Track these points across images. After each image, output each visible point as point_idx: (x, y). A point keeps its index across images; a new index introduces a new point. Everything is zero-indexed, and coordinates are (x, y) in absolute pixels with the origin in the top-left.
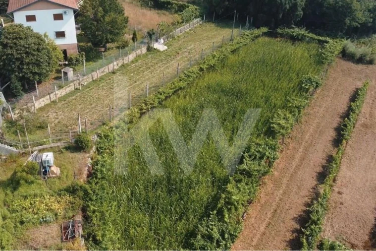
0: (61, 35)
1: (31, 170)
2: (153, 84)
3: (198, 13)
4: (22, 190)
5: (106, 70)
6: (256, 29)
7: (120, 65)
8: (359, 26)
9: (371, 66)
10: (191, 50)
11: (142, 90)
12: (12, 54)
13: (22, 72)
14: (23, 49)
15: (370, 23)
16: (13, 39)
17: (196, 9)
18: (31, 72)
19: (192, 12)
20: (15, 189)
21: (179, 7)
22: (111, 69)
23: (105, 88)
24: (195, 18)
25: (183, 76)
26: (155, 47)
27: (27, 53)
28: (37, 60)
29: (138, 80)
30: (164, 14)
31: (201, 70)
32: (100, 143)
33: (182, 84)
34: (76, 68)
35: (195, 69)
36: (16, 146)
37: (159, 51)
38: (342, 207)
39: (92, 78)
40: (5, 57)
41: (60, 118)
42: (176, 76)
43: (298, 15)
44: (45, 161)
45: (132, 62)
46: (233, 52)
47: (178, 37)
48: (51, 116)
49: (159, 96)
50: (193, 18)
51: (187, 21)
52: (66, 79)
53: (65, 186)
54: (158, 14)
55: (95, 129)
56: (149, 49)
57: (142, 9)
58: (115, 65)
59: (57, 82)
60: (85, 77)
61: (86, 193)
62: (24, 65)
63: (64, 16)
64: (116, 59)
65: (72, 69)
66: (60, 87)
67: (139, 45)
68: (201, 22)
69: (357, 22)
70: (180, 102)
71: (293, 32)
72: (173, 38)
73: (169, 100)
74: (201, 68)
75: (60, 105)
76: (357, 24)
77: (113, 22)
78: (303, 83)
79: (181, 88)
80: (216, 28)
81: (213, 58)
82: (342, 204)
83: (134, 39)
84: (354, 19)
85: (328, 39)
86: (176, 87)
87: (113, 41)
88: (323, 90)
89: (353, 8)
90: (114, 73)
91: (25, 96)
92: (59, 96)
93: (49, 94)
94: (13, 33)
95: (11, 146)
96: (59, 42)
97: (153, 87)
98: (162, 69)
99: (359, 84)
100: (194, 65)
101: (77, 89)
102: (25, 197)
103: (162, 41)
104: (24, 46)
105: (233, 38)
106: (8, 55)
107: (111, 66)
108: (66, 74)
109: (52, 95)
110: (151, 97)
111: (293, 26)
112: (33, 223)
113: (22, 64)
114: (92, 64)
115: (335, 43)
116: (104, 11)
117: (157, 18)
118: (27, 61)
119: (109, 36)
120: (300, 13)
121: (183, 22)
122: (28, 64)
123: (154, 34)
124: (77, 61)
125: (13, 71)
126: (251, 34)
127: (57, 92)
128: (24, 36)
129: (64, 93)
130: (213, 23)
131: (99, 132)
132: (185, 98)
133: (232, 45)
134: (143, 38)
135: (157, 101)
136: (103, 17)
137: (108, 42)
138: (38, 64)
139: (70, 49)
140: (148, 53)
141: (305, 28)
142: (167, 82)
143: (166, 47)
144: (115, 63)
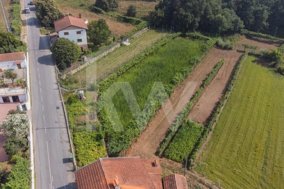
0: (80, 40)
1: (76, 97)
2: (123, 62)
3: (146, 25)
4: (73, 104)
5: (101, 56)
6: (175, 33)
7: (107, 53)
8: (226, 30)
9: (230, 51)
10: (142, 45)
11: (118, 65)
12: (62, 51)
13: (66, 59)
14: (66, 49)
15: (232, 28)
16: (62, 45)
17: (145, 23)
18: (70, 59)
19: (143, 25)
20: (70, 104)
21: (137, 21)
22: (103, 56)
23: (101, 64)
24: (145, 27)
25: (137, 58)
26: (124, 44)
27: (68, 51)
28: (72, 53)
29: (116, 60)
30: (129, 25)
31: (146, 55)
32: (101, 87)
33: (136, 62)
34: (88, 55)
35: (143, 55)
36: (67, 89)
37: (126, 46)
38: (198, 110)
39: (95, 60)
40: (59, 53)
41: (82, 78)
42: (134, 58)
43: (196, 26)
44: (81, 94)
45: (113, 51)
46: (162, 46)
47: (136, 38)
48: (78, 77)
49: (126, 68)
50: (144, 27)
51: (141, 30)
52: (84, 61)
53: (89, 103)
54: (126, 25)
55: (98, 82)
56: (121, 45)
57: (118, 22)
58: (105, 53)
59: (80, 62)
60: (92, 60)
61: (97, 105)
62: (66, 56)
63: (82, 32)
64: (106, 50)
65: (86, 56)
66: (81, 65)
67: (116, 43)
68: (148, 30)
69: (225, 29)
70: (136, 70)
71: (193, 34)
72: (133, 38)
73: (130, 69)
74: (146, 54)
75: (82, 72)
76: (225, 30)
77: (104, 34)
78: (191, 61)
79: (136, 64)
80: (155, 33)
81: (152, 49)
82: (198, 109)
83: (114, 40)
84: (223, 27)
85: (209, 38)
86: (133, 64)
87: (104, 42)
88: (202, 63)
89: (223, 22)
90: (105, 57)
91: (67, 69)
92: (81, 69)
93: (77, 68)
94: (62, 42)
95: (66, 89)
96: (79, 44)
97: (123, 63)
98: (128, 55)
100: (143, 53)
101: (88, 65)
102: (75, 107)
103: (128, 40)
104: (67, 48)
105: (163, 38)
106: (60, 52)
107: (103, 54)
108: (83, 58)
109: (78, 68)
110: (122, 68)
111: (194, 31)
112: (79, 115)
113: (66, 55)
114: (95, 54)
115: (213, 40)
116: (99, 29)
117: (126, 27)
118: (68, 54)
119: (102, 40)
120: (197, 24)
121: (138, 30)
122: (68, 55)
123: (123, 37)
124: (88, 52)
125: (62, 58)
126: (172, 36)
127: (80, 67)
128: (66, 43)
129: (83, 67)
130: (154, 29)
131: (100, 83)
132: (138, 68)
133: (162, 42)
134: (118, 39)
135: (125, 70)
136: (99, 32)
137: (101, 42)
138: (72, 55)
139: (84, 47)
140: (121, 47)
141: (199, 32)
142: (129, 61)
143: (130, 44)
144: (105, 52)
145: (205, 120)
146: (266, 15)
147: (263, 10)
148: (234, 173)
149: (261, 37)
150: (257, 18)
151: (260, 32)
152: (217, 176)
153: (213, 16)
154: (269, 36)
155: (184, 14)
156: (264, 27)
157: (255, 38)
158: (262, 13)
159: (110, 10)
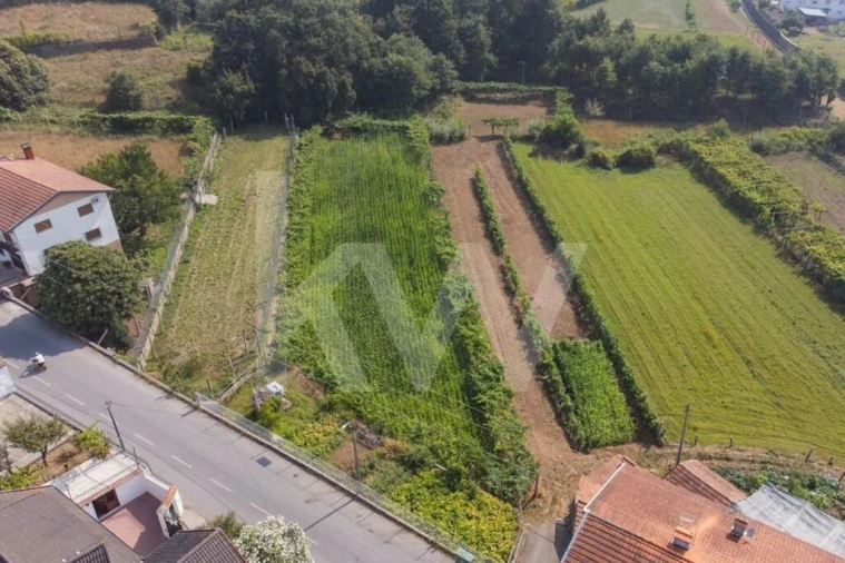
0: (94, 235)
3: (212, 128)
5: (177, 263)
15: (437, 84)
16: (91, 267)
17: (206, 122)
19: (205, 127)
26: (203, 202)
40: (91, 298)
43: (350, 97)
44: (277, 394)
50: (211, 137)
51: (208, 145)
56: (198, 208)
60: (166, 284)
63: (95, 206)
66: (154, 311)
68: (220, 140)
69: (425, 89)
71: (355, 123)
75: (172, 334)
80: (249, 142)
84: (421, 87)
92: (157, 324)
99: (470, 173)
101: (166, 304)
106: (94, 293)
107: (177, 253)
108: (148, 289)
109: (153, 326)
111: (349, 113)
113: (120, 296)
120: (352, 93)
121: (205, 149)
127: (156, 319)
130: (235, 135)
140: (198, 214)
143: (215, 198)
144: (179, 247)
145: (575, 327)
146: (484, 35)
147: (476, 25)
148: (726, 407)
149: (499, 91)
150: (469, 47)
151: (487, 79)
152: (709, 430)
153: (377, 62)
154: (514, 85)
155: (313, 70)
156: (490, 66)
157: (483, 96)
158: (477, 33)
159: (29, 104)
